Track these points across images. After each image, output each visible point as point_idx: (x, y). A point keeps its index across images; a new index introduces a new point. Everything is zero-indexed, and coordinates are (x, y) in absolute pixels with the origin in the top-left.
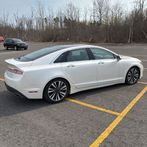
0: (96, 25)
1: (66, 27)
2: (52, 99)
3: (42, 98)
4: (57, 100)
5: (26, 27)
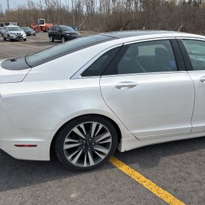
0: (192, 4)
1: (142, 10)
3: (48, 159)
4: (85, 165)
5: (85, 9)
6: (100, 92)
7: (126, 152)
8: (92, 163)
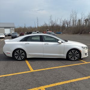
2: (17, 58)
3: (12, 56)
4: (19, 59)
6: (22, 44)
7: (28, 58)
8: (20, 59)
